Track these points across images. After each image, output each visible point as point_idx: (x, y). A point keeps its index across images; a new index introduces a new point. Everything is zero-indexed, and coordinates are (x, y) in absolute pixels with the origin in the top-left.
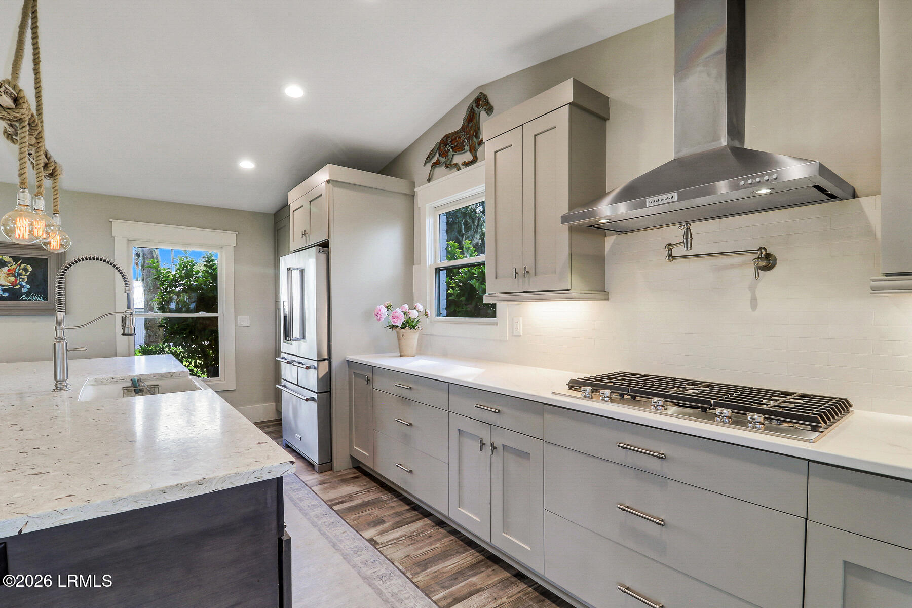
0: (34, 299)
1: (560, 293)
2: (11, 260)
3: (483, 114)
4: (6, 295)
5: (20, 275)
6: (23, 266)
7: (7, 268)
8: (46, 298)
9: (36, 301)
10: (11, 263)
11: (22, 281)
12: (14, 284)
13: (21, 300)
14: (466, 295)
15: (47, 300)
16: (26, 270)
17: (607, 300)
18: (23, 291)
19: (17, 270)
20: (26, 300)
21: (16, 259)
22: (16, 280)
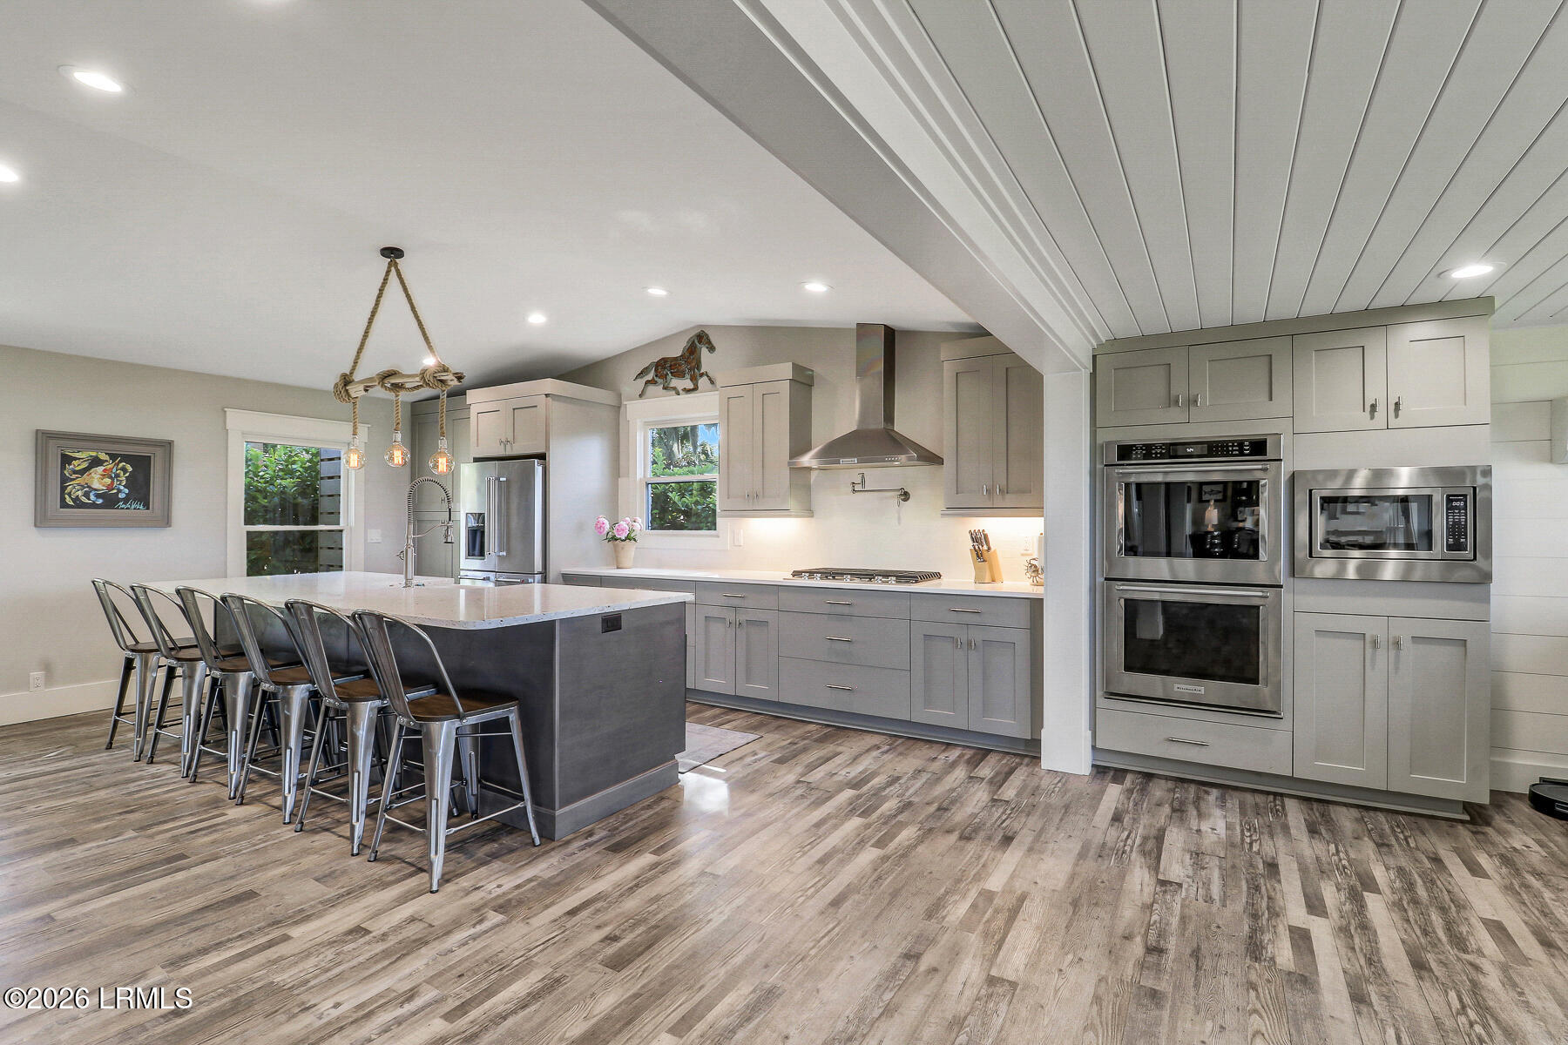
0: (133, 507)
1: (782, 512)
2: (107, 458)
3: (704, 351)
4: (100, 501)
5: (117, 476)
6: (121, 465)
7: (101, 468)
8: (147, 506)
9: (135, 509)
10: (106, 461)
11: (120, 484)
12: (110, 487)
13: (118, 508)
14: (659, 507)
15: (148, 509)
16: (124, 470)
17: (812, 516)
18: (120, 496)
19: (114, 470)
20: (123, 508)
21: (113, 457)
22: (112, 483)
